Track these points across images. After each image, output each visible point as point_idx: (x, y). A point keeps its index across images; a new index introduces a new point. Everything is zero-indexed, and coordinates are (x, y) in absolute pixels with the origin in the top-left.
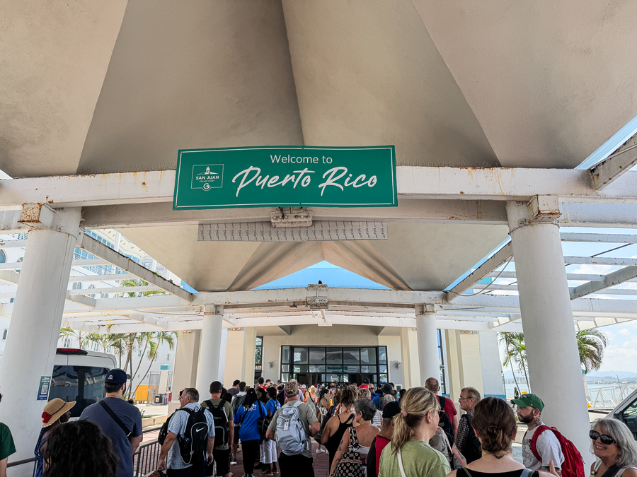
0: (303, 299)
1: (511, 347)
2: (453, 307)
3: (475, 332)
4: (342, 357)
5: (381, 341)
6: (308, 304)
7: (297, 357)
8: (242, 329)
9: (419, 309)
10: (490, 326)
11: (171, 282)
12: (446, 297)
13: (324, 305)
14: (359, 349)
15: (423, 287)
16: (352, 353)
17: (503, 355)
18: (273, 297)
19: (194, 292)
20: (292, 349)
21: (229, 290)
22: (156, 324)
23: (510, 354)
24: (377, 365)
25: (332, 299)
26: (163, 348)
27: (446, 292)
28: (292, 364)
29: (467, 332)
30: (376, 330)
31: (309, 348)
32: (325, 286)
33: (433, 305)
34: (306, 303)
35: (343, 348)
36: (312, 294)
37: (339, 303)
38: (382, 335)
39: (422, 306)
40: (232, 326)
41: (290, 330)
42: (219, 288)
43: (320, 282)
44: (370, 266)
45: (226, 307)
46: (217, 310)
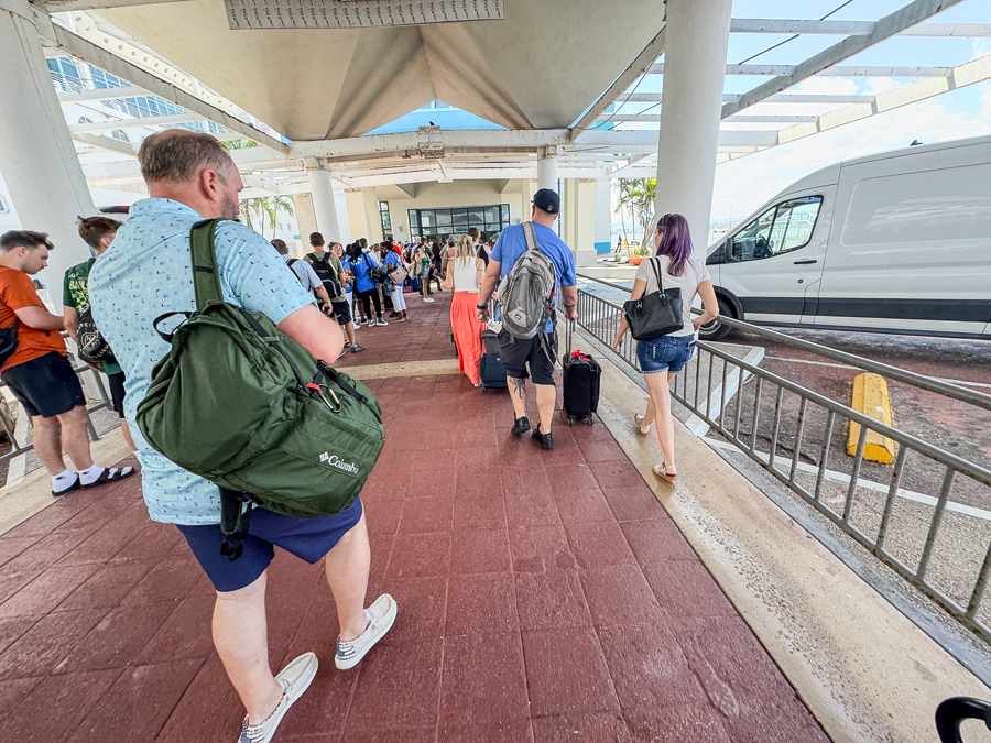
2: (577, 147)
4: (467, 218)
5: (504, 199)
6: (422, 153)
8: (359, 190)
9: (541, 152)
11: (252, 126)
12: (569, 136)
13: (438, 154)
15: (547, 125)
18: (382, 145)
20: (419, 212)
23: (623, 201)
24: (501, 223)
25: (448, 145)
27: (571, 130)
28: (420, 228)
31: (435, 211)
32: (438, 128)
33: (556, 146)
34: (419, 152)
35: (468, 210)
36: (424, 139)
37: (456, 149)
39: (545, 148)
40: (347, 187)
41: (415, 189)
42: (315, 136)
43: (432, 124)
44: (488, 100)
46: (321, 164)
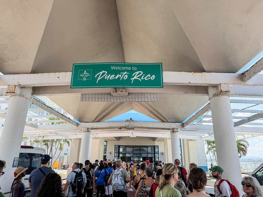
1: (210, 146)
2: (186, 129)
3: (195, 140)
4: (140, 150)
5: (156, 143)
6: (126, 128)
7: (121, 150)
8: (98, 138)
9: (172, 130)
10: (201, 138)
11: (69, 118)
12: (183, 125)
13: (133, 128)
14: (147, 147)
15: (174, 121)
16: (144, 149)
17: (206, 150)
18: (112, 125)
19: (79, 122)
20: (119, 146)
21: (93, 122)
22: (62, 136)
23: (209, 149)
24: (154, 153)
25: (136, 126)
26: (65, 146)
27: (183, 123)
28: (119, 153)
29: (191, 140)
30: (154, 139)
31: (126, 146)
32: (133, 120)
33: (178, 129)
34: (125, 127)
35: (140, 146)
36: (127, 124)
37: (139, 127)
38: (157, 141)
39: (173, 129)
40: (94, 137)
41: (119, 138)
42: (89, 121)
43: (131, 119)
44: (152, 112)
45: (92, 129)
46: (88, 130)
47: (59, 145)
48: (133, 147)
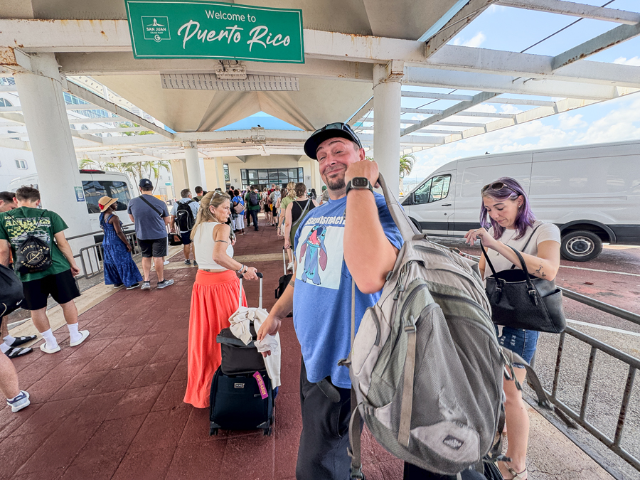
0: (249, 137)
4: (278, 175)
5: (300, 164)
6: (253, 141)
7: (251, 176)
8: (212, 158)
11: (154, 124)
13: (263, 142)
14: (288, 170)
16: (284, 173)
18: (229, 136)
19: (173, 132)
20: (247, 171)
21: (197, 131)
22: (153, 156)
24: (298, 178)
25: (268, 137)
26: (163, 171)
28: (248, 180)
31: (258, 170)
32: (262, 128)
34: (251, 140)
35: (278, 170)
36: (254, 134)
37: (272, 140)
38: (301, 161)
40: (205, 157)
41: (245, 158)
42: (191, 130)
43: (259, 126)
45: (198, 143)
46: (192, 145)
47: (152, 169)
48: (268, 171)
